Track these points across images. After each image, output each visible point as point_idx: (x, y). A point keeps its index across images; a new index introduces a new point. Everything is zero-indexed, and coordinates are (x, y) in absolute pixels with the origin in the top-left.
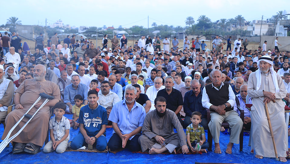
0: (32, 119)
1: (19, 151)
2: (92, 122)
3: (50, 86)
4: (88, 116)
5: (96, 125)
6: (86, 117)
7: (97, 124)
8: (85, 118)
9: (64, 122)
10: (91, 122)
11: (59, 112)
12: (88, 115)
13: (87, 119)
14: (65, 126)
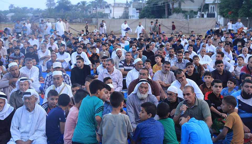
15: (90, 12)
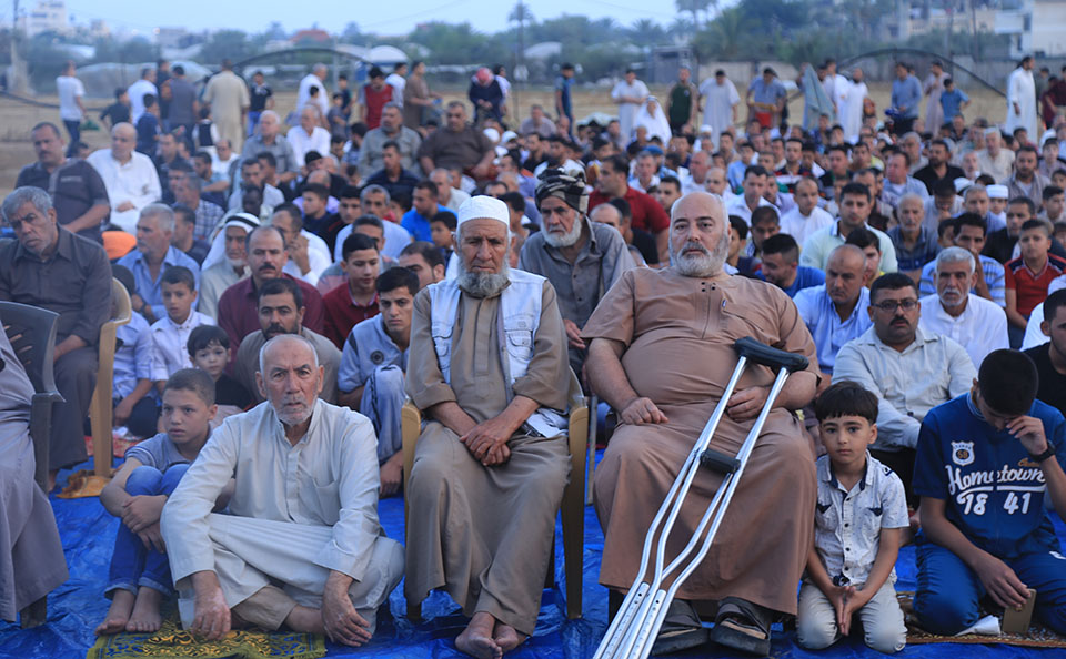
0: (743, 474)
1: (691, 643)
2: (999, 488)
3: (767, 305)
4: (971, 459)
5: (1020, 503)
6: (963, 463)
7: (1027, 497)
8: (958, 471)
9: (882, 491)
10: (990, 489)
11: (845, 436)
12: (971, 452)
13: (966, 471)
14: (885, 508)
15: (894, 30)
